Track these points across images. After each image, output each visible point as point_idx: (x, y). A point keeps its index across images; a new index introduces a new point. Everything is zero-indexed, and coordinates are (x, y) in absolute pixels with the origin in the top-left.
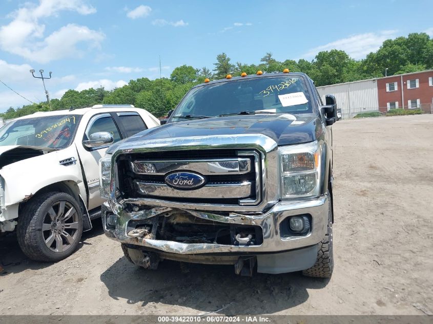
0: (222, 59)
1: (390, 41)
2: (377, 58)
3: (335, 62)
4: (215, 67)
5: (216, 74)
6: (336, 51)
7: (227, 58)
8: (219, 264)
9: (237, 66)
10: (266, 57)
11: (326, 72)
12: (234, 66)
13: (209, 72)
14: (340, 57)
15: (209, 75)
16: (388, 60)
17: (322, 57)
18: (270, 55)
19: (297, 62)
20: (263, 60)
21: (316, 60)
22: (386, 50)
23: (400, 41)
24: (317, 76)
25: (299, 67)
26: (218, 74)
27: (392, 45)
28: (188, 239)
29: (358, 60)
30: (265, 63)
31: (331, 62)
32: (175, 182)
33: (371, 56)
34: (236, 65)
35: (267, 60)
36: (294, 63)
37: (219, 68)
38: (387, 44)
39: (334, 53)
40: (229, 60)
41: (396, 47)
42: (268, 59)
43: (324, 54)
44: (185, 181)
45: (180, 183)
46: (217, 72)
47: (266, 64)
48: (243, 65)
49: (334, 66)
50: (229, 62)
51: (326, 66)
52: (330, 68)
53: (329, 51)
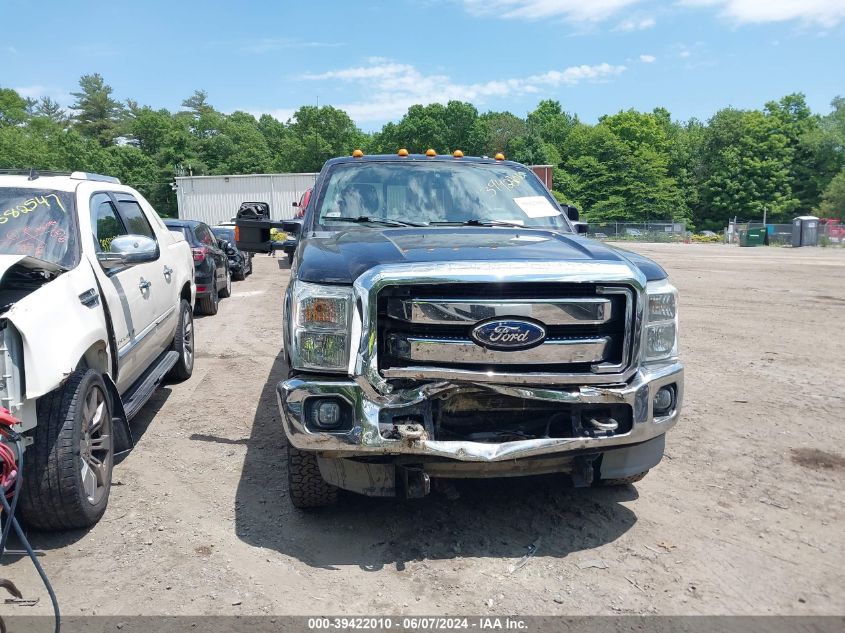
0: (92, 84)
1: (420, 107)
2: (398, 134)
3: (330, 129)
4: (74, 101)
5: (76, 117)
6: (332, 109)
7: (104, 85)
8: (533, 473)
9: (127, 108)
10: (194, 98)
11: (315, 146)
12: (120, 106)
13: (59, 110)
14: (338, 122)
15: (57, 115)
16: (415, 141)
17: (307, 118)
18: (202, 97)
19: (257, 119)
20: (188, 104)
21: (294, 121)
22: (413, 123)
23: (434, 111)
24: (298, 151)
25: (262, 129)
26: (83, 117)
27: (424, 115)
28: (494, 436)
29: (366, 132)
30: (190, 109)
31: (322, 130)
32: (493, 337)
33: (389, 128)
34: (126, 104)
35: (195, 106)
36: (252, 119)
37: (84, 105)
38: (416, 112)
39: (328, 113)
40: (108, 90)
41: (429, 120)
42: (198, 102)
43: (310, 112)
44: (514, 336)
45: (503, 339)
46: (78, 112)
47: (194, 113)
48: (140, 106)
49: (328, 137)
50: (109, 96)
51: (313, 136)
52: (321, 140)
53: (320, 108)
